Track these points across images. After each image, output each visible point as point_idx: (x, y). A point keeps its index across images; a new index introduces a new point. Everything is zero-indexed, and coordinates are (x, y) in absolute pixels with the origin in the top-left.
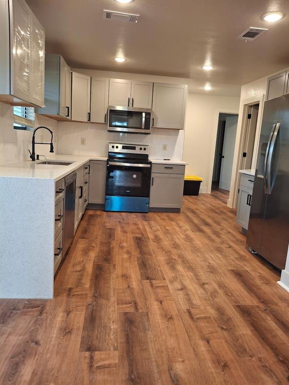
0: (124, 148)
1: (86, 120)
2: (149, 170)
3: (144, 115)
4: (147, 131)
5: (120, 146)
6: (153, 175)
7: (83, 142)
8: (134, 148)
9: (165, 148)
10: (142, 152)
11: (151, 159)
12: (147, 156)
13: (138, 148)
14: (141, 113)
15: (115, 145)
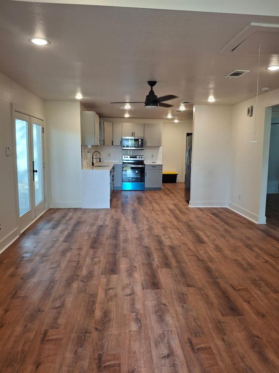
0: (130, 157)
1: (111, 144)
2: (143, 169)
3: (140, 140)
4: (142, 148)
5: (129, 157)
6: (146, 171)
7: (109, 155)
8: (136, 157)
9: (152, 156)
10: (140, 159)
11: (145, 163)
12: (143, 161)
13: (138, 157)
14: (139, 139)
15: (126, 156)
